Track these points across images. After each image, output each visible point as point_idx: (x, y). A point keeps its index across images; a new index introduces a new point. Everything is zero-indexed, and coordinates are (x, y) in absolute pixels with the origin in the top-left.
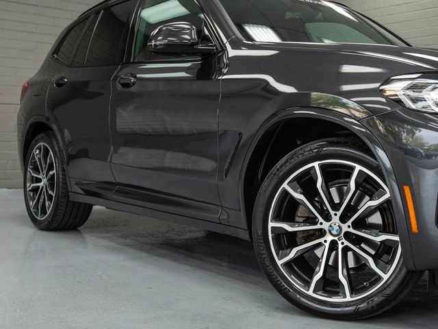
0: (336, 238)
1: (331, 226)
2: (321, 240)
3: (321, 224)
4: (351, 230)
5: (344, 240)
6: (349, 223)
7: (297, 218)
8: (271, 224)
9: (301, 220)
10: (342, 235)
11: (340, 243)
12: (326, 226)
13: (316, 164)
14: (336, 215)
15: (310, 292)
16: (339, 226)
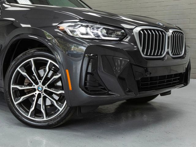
0: (40, 92)
1: (38, 87)
2: (34, 93)
3: (34, 86)
4: (47, 89)
5: (44, 93)
6: (46, 85)
7: (25, 83)
8: (12, 86)
9: (26, 84)
10: (43, 91)
11: (42, 94)
12: (36, 87)
13: (32, 59)
14: (40, 82)
15: (29, 117)
16: (42, 87)
